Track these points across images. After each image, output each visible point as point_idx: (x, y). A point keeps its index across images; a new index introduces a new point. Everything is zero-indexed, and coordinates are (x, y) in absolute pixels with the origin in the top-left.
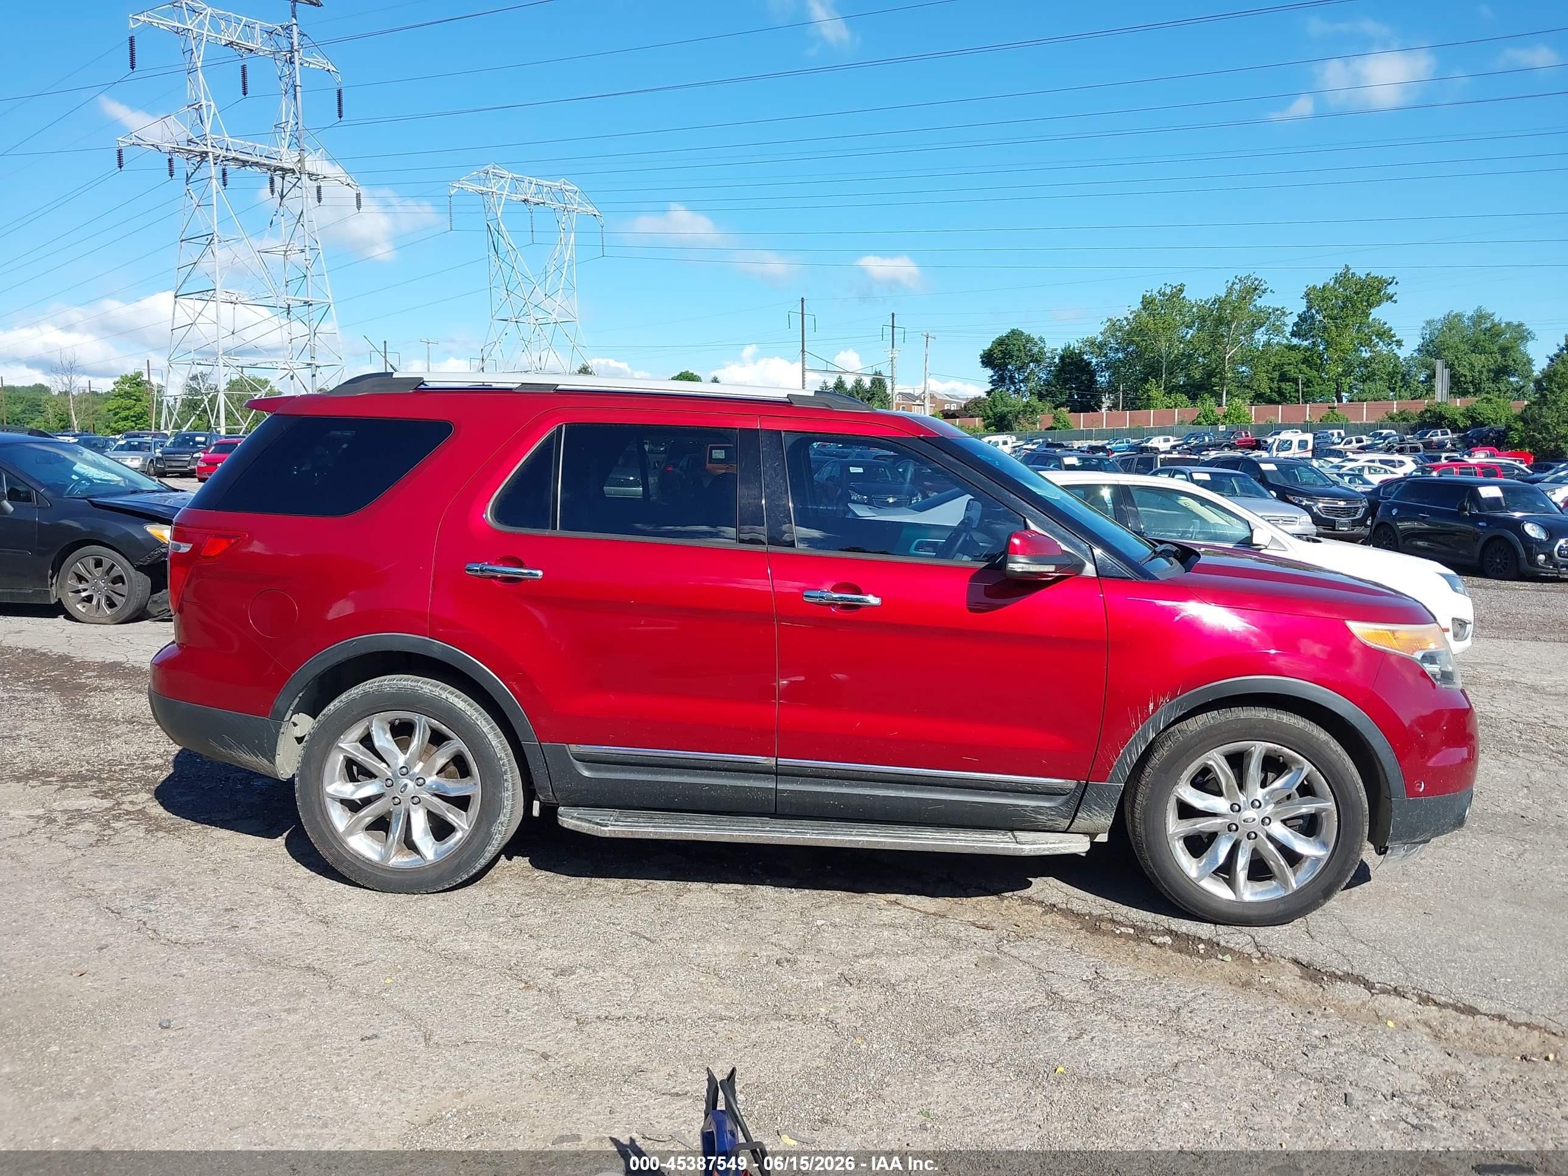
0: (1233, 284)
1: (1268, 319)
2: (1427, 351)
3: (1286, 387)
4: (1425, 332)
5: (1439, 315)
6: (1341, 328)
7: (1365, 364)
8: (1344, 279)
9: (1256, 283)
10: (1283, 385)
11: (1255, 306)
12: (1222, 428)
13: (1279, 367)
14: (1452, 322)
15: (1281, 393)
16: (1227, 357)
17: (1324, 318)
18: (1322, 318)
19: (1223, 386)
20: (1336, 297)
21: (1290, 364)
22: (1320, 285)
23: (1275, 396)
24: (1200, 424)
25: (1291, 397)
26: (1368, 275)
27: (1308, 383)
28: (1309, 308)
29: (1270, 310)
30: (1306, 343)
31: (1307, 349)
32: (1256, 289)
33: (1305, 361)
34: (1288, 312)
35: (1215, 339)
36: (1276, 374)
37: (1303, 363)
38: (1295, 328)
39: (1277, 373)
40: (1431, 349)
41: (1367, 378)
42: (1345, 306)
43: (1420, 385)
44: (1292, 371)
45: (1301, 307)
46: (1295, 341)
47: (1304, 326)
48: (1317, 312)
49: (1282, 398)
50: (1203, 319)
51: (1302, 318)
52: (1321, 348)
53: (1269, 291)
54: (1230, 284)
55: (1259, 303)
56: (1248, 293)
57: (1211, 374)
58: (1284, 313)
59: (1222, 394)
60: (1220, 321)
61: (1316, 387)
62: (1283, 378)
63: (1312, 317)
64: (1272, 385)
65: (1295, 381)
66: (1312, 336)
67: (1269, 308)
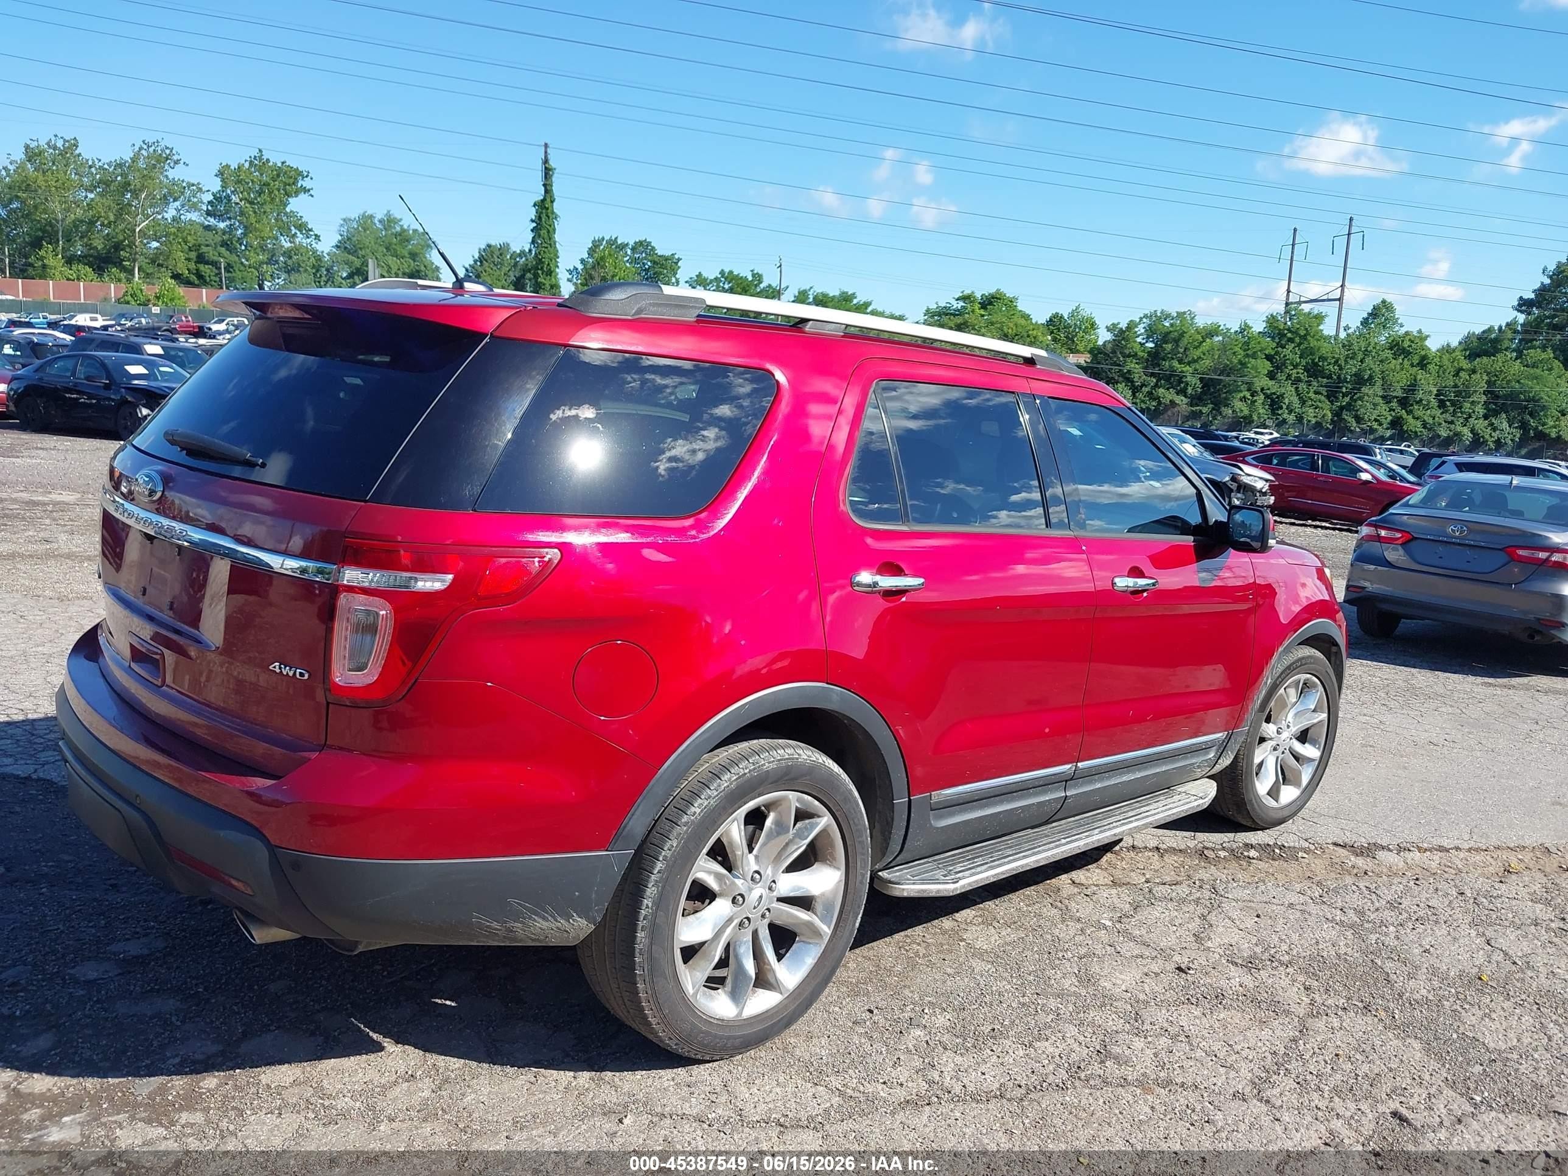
0: (141, 148)
1: (183, 193)
2: (346, 248)
3: (205, 269)
4: (342, 229)
5: (354, 214)
6: (260, 214)
7: (288, 254)
8: (259, 163)
9: (168, 152)
10: (202, 267)
11: (167, 176)
12: (156, 310)
13: (197, 247)
14: (366, 220)
15: (200, 276)
16: (137, 230)
17: (241, 201)
18: (238, 201)
19: (134, 261)
20: (252, 181)
21: (207, 246)
22: (234, 166)
23: (193, 278)
24: (128, 303)
25: (211, 280)
26: (283, 163)
27: (229, 268)
28: (224, 187)
29: (184, 184)
30: (222, 225)
31: (224, 233)
32: (167, 159)
33: (224, 244)
34: (204, 189)
35: (123, 210)
36: (193, 255)
37: (222, 246)
38: (210, 208)
39: (193, 253)
40: (348, 246)
41: (293, 269)
42: (260, 193)
43: (343, 282)
44: (211, 254)
45: (216, 185)
46: (212, 221)
47: (219, 207)
48: (232, 192)
49: (202, 281)
50: (106, 183)
51: (218, 198)
52: (240, 231)
53: (182, 162)
54: (137, 149)
55: (171, 174)
56: (158, 161)
57: (118, 247)
58: (200, 190)
59: (133, 270)
60: (126, 186)
61: (238, 272)
62: (201, 259)
63: (228, 198)
64: (189, 266)
65: (215, 264)
66: (230, 219)
67: (183, 181)
